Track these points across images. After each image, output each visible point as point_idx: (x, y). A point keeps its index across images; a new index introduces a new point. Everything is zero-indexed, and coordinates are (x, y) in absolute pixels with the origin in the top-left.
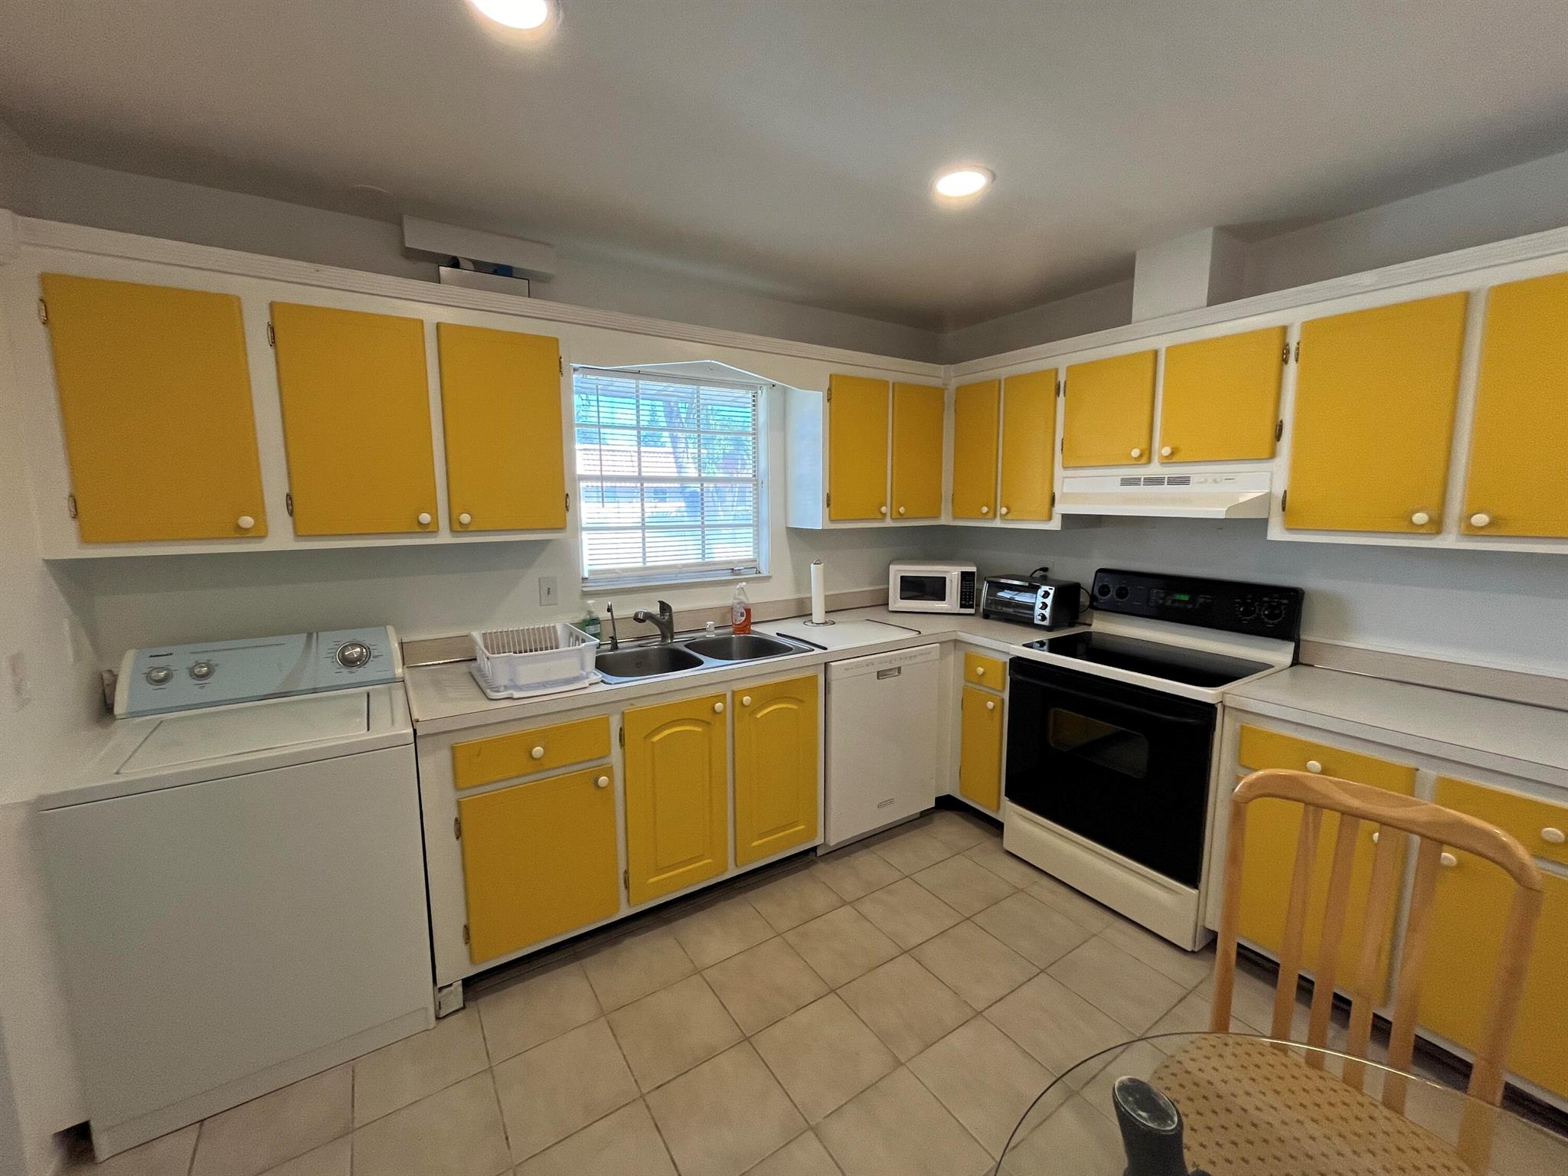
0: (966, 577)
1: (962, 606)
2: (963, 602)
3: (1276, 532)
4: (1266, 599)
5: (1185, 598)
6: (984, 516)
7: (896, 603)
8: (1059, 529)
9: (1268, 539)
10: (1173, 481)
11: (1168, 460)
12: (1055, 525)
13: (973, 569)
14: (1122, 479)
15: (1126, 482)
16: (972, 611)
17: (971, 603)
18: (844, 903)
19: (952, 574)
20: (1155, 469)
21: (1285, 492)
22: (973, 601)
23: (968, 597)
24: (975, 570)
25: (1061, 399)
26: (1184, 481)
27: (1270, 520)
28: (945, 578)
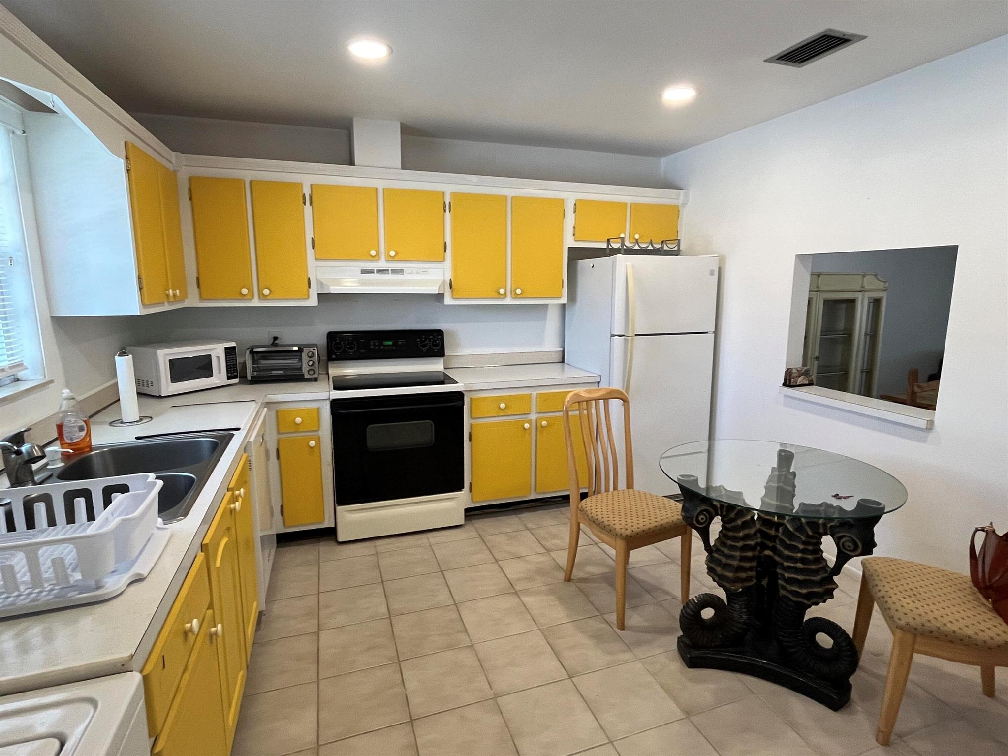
0: (229, 351)
1: (229, 378)
2: (230, 374)
3: (448, 301)
4: (431, 337)
5: (390, 343)
6: (243, 297)
7: (168, 387)
8: (317, 305)
9: (445, 304)
10: (394, 272)
11: (390, 259)
12: (313, 301)
13: (233, 344)
14: (362, 270)
15: (364, 271)
16: (236, 381)
17: (235, 374)
18: (317, 634)
19: (217, 351)
20: (382, 264)
21: (450, 279)
22: (237, 372)
23: (233, 371)
24: (235, 345)
25: (308, 208)
26: (401, 272)
27: (445, 294)
28: (210, 355)
